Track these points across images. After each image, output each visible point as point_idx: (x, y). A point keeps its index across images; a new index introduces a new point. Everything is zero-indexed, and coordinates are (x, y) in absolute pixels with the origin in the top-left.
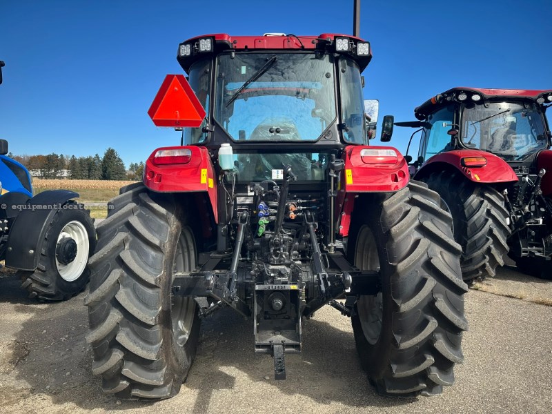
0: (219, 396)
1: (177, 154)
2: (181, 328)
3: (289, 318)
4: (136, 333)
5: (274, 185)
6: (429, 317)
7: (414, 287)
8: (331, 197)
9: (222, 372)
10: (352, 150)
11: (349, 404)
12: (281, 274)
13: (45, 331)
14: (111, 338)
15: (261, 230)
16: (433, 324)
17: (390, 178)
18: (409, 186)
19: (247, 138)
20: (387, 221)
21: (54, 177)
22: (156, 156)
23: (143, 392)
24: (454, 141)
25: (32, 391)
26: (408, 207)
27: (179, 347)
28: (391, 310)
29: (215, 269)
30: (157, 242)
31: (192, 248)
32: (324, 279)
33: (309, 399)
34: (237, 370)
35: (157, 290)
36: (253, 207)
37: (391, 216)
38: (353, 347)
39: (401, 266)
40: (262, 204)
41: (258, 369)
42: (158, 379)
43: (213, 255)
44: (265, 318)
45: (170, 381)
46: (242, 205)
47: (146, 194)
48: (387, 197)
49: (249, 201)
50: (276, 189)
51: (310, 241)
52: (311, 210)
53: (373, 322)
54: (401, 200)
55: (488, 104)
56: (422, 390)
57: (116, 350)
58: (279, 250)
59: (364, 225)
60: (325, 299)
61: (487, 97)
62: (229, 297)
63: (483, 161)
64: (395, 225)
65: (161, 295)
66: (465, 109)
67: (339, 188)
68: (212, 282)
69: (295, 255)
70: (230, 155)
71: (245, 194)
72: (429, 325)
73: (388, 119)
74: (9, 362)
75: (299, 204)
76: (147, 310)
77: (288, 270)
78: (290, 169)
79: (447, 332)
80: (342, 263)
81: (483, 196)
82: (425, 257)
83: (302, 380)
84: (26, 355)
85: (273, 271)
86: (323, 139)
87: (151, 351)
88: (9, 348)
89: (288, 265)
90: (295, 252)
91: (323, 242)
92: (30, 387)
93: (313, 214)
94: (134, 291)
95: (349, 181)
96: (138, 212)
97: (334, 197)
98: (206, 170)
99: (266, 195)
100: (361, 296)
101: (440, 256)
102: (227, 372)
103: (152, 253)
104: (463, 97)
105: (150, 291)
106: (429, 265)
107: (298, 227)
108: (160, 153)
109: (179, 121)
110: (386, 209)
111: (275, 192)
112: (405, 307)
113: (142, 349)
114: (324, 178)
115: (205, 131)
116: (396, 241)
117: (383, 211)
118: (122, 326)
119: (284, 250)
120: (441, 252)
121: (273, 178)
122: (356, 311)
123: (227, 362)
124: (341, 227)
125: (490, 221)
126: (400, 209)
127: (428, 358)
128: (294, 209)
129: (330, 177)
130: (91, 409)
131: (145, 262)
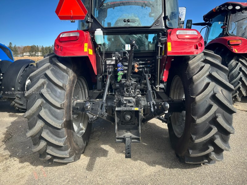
0: (100, 161)
1: (72, 35)
2: (81, 127)
3: (134, 124)
4: (52, 132)
5: (126, 53)
6: (212, 126)
7: (205, 110)
8: (158, 59)
9: (102, 148)
10: (171, 32)
11: (165, 167)
12: (129, 102)
13: (20, 126)
14: (39, 134)
15: (119, 78)
16: (215, 130)
17: (193, 47)
18: (204, 52)
19: (112, 26)
20: (190, 72)
21: (35, 56)
22: (60, 37)
23: (59, 160)
24: (224, 32)
25: (10, 156)
26: (203, 64)
27: (79, 137)
28: (190, 122)
29: (97, 98)
30: (61, 84)
31: (86, 88)
32: (153, 104)
33: (145, 163)
34: (110, 147)
35: (62, 110)
36: (115, 66)
37: (193, 69)
38: (167, 136)
39: (198, 98)
40: (120, 64)
41: (120, 147)
42: (66, 155)
43: (95, 91)
44: (122, 124)
45: (74, 154)
46: (110, 65)
47: (56, 58)
48: (191, 59)
49: (113, 63)
50: (127, 55)
51: (146, 84)
52: (147, 67)
53: (179, 125)
54: (199, 60)
55: (244, 11)
56: (205, 163)
57: (42, 140)
58: (129, 89)
59: (176, 76)
60: (153, 116)
61: (244, 7)
62: (101, 114)
63: (240, 42)
64: (195, 75)
65: (65, 113)
66: (231, 14)
67: (163, 54)
68: (89, 107)
69: (138, 92)
70: (101, 35)
71: (111, 59)
72: (213, 131)
73: (189, 22)
74: (2, 141)
75: (140, 64)
76: (57, 120)
77: (134, 100)
78: (134, 42)
79: (222, 135)
80: (164, 96)
81: (238, 60)
82: (212, 93)
83: (142, 153)
84: (10, 138)
85: (126, 100)
86: (154, 25)
87: (60, 141)
88: (3, 134)
89: (134, 97)
90: (138, 90)
91: (153, 85)
92: (9, 154)
93: (148, 69)
94: (50, 110)
95: (169, 49)
96: (51, 68)
97: (160, 59)
98: (87, 44)
99: (122, 59)
100: (173, 113)
101: (221, 92)
102: (105, 148)
103: (59, 90)
104: (230, 8)
105: (58, 111)
106: (214, 98)
107: (139, 76)
108: (63, 35)
109: (73, 17)
110: (190, 65)
111: (127, 57)
112: (199, 121)
113: (56, 140)
114: (155, 49)
115: (88, 22)
116: (195, 84)
117: (188, 67)
118: (44, 129)
119: (132, 89)
120: (221, 90)
121: (126, 49)
122: (170, 120)
123: (105, 143)
124: (164, 77)
125: (241, 73)
126: (198, 65)
127: (210, 148)
128: (137, 66)
129: (158, 47)
130: (37, 166)
131: (55, 95)
